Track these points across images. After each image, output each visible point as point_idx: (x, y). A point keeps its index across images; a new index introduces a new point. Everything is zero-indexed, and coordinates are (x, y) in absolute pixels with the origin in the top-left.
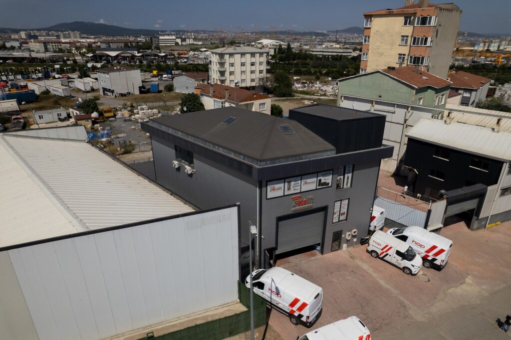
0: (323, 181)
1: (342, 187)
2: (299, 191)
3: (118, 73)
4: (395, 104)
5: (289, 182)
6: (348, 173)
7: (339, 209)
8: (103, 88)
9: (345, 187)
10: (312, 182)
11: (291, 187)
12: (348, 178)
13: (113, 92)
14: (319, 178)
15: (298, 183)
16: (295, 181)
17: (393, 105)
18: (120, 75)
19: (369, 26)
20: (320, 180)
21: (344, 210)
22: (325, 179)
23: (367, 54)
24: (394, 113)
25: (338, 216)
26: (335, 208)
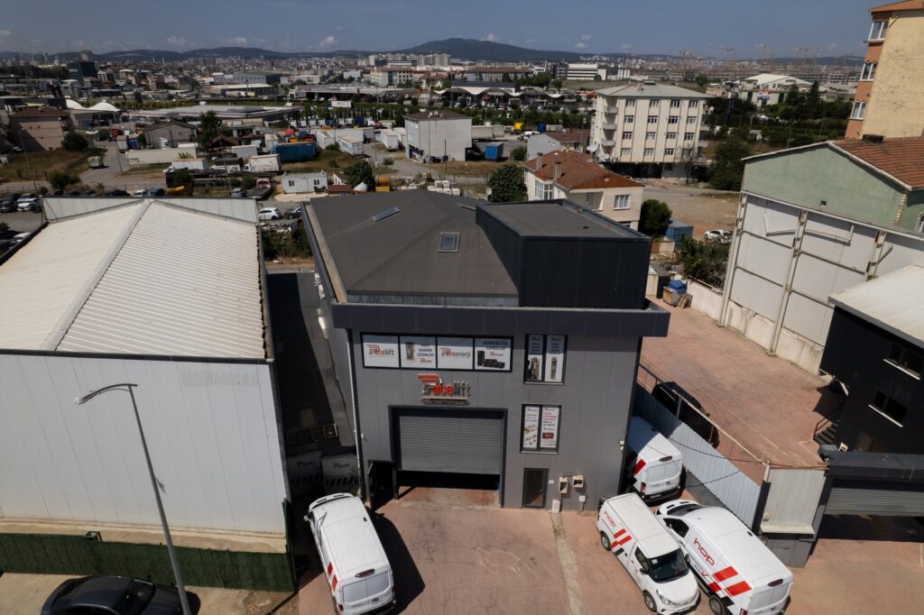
0: (488, 356)
1: (540, 378)
2: (433, 365)
3: (433, 122)
4: (851, 224)
5: (410, 344)
6: (554, 351)
7: (537, 423)
8: (410, 146)
9: (548, 378)
10: (463, 355)
11: (415, 354)
12: (554, 362)
13: (421, 153)
14: (477, 349)
15: (431, 350)
16: (422, 344)
17: (845, 226)
18: (436, 125)
19: (879, 39)
20: (481, 354)
21: (551, 426)
22: (493, 354)
23: (864, 105)
24: (848, 244)
25: (536, 438)
26: (526, 418)
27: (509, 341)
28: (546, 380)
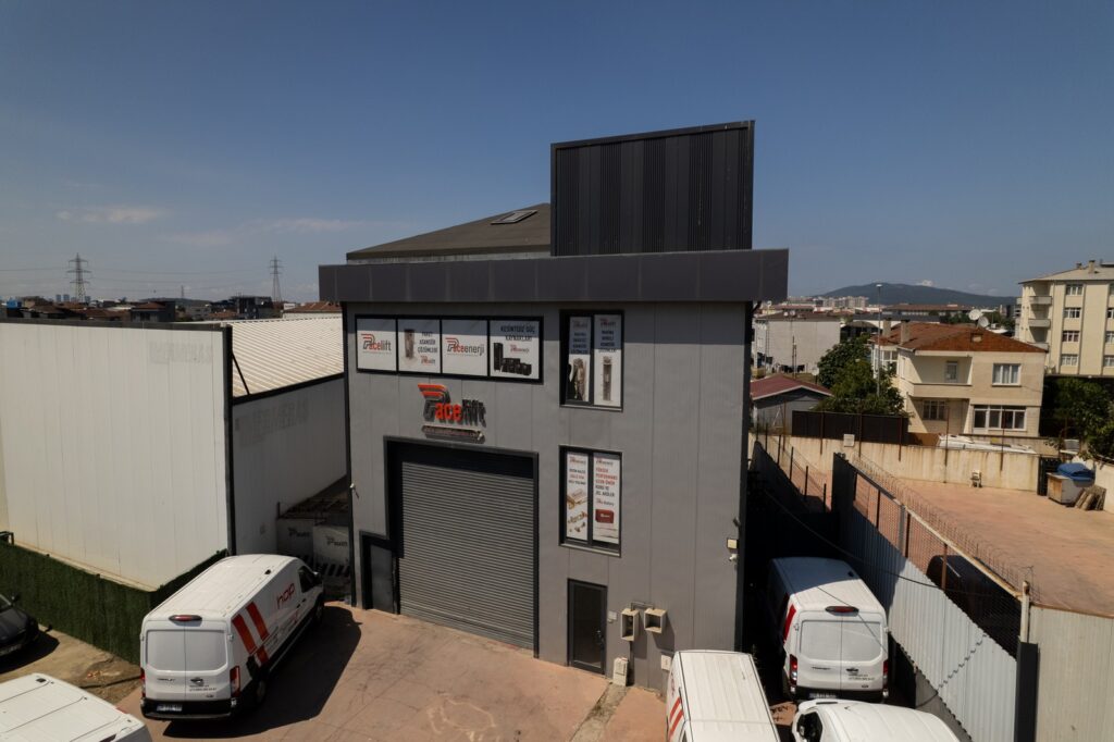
0: (507, 354)
1: (587, 399)
2: (435, 369)
3: (789, 323)
5: (409, 332)
6: (607, 346)
7: (585, 488)
8: (760, 354)
9: (599, 400)
10: (474, 350)
11: (416, 347)
12: (607, 368)
13: (770, 360)
14: (495, 339)
15: (433, 342)
16: (425, 333)
20: (499, 347)
21: (608, 500)
22: (514, 349)
25: (585, 520)
26: (569, 478)
27: (536, 324)
28: (596, 403)
